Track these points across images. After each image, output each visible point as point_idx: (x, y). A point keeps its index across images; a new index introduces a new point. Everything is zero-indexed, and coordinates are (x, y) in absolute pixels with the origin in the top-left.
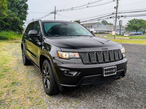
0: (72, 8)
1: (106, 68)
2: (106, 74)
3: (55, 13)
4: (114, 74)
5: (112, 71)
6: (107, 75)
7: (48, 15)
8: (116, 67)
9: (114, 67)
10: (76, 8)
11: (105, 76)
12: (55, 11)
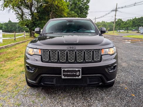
0: (135, 3)
1: (66, 69)
2: (65, 75)
3: (116, 11)
4: (77, 78)
5: (75, 74)
6: (66, 78)
7: (109, 13)
8: (81, 69)
9: (77, 69)
10: (140, 2)
11: (63, 77)
12: (116, 9)
